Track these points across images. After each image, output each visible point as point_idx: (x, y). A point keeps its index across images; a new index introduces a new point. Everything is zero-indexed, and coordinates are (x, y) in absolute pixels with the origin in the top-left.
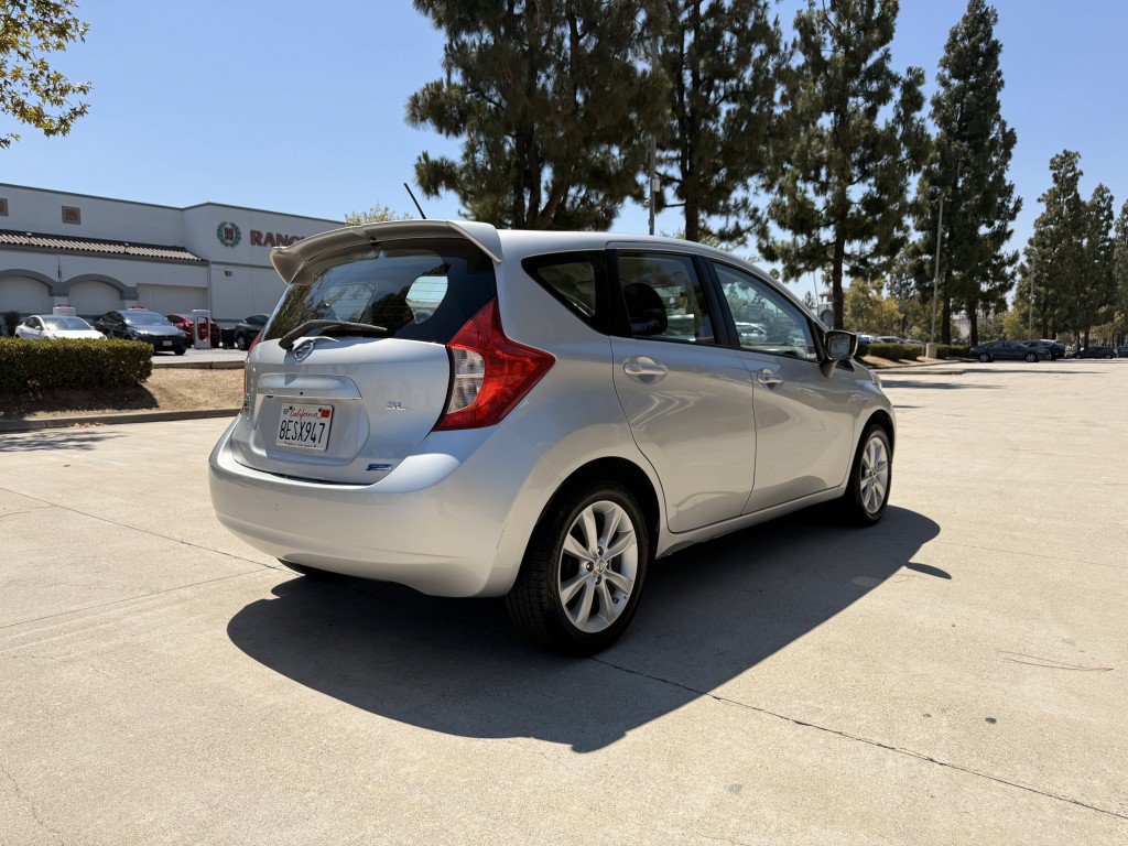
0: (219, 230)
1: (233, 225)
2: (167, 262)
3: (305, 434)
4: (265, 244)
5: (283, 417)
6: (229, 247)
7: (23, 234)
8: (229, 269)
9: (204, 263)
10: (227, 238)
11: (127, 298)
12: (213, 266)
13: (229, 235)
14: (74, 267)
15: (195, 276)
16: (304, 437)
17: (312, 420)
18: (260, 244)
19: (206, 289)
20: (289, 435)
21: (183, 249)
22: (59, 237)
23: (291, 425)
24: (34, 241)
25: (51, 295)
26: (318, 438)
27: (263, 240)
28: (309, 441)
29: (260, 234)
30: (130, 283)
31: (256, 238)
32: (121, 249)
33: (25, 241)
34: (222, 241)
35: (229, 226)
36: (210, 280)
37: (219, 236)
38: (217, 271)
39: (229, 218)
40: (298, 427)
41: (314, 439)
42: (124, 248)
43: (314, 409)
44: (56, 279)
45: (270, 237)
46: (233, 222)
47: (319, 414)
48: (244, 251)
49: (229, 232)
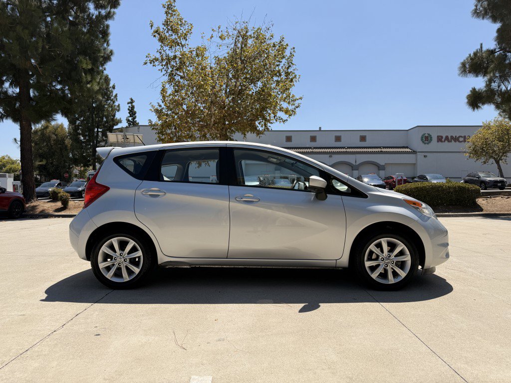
0: (422, 137)
1: (429, 134)
2: (397, 154)
4: (444, 141)
6: (426, 145)
7: (344, 148)
8: (426, 154)
9: (414, 152)
10: (425, 141)
11: (381, 170)
12: (418, 153)
13: (427, 139)
14: (361, 159)
15: (410, 159)
18: (442, 141)
19: (415, 164)
21: (407, 147)
22: (357, 148)
24: (348, 150)
25: (352, 170)
27: (443, 140)
29: (442, 137)
30: (382, 163)
31: (440, 139)
32: (379, 150)
33: (344, 150)
34: (423, 142)
35: (427, 135)
36: (416, 160)
37: (422, 140)
38: (420, 156)
39: (427, 132)
42: (381, 149)
44: (354, 163)
45: (447, 138)
46: (428, 133)
48: (434, 145)
49: (427, 138)
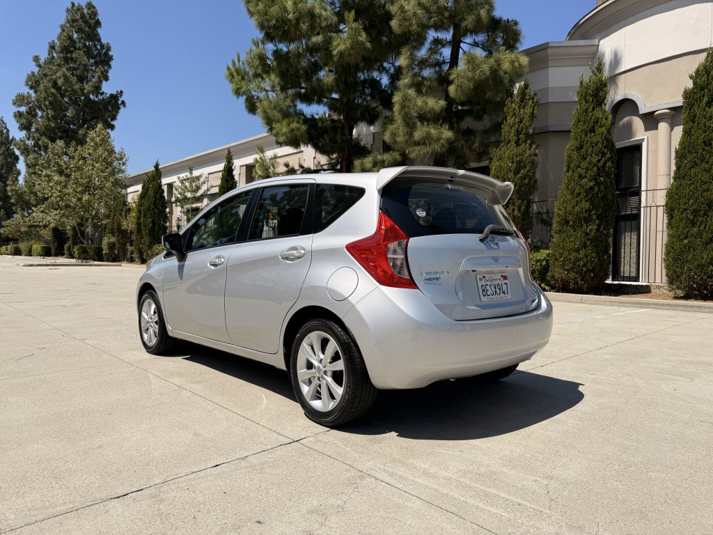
3: (498, 291)
5: (480, 284)
16: (498, 293)
17: (500, 282)
20: (489, 294)
23: (488, 287)
26: (506, 292)
28: (502, 295)
40: (493, 287)
41: (504, 293)
43: (499, 276)
47: (502, 279)
